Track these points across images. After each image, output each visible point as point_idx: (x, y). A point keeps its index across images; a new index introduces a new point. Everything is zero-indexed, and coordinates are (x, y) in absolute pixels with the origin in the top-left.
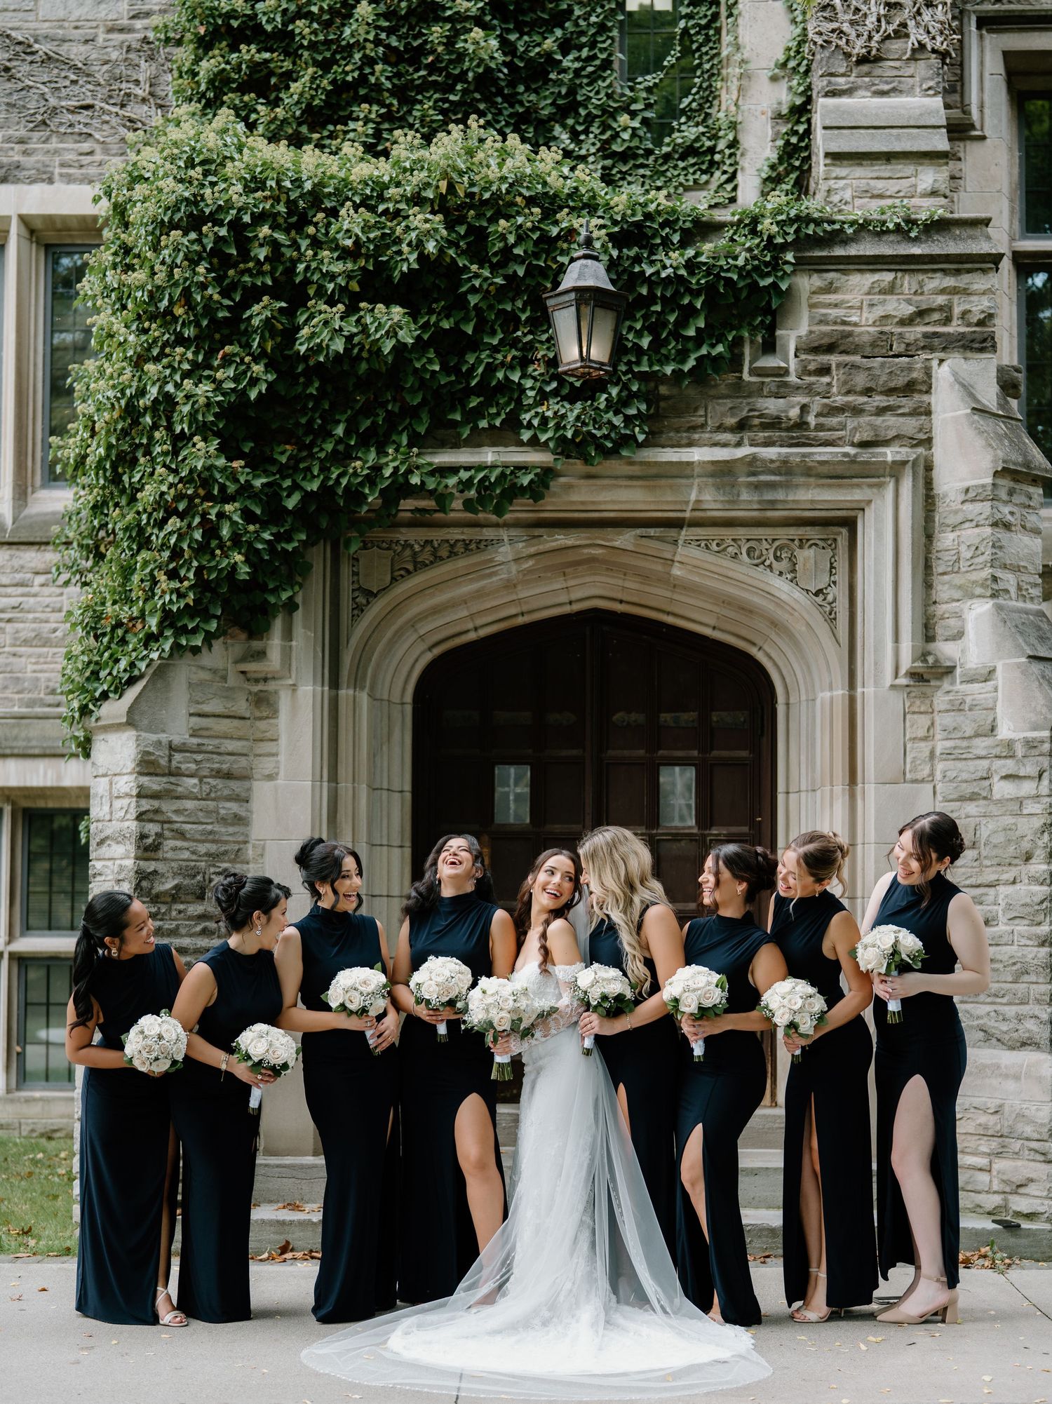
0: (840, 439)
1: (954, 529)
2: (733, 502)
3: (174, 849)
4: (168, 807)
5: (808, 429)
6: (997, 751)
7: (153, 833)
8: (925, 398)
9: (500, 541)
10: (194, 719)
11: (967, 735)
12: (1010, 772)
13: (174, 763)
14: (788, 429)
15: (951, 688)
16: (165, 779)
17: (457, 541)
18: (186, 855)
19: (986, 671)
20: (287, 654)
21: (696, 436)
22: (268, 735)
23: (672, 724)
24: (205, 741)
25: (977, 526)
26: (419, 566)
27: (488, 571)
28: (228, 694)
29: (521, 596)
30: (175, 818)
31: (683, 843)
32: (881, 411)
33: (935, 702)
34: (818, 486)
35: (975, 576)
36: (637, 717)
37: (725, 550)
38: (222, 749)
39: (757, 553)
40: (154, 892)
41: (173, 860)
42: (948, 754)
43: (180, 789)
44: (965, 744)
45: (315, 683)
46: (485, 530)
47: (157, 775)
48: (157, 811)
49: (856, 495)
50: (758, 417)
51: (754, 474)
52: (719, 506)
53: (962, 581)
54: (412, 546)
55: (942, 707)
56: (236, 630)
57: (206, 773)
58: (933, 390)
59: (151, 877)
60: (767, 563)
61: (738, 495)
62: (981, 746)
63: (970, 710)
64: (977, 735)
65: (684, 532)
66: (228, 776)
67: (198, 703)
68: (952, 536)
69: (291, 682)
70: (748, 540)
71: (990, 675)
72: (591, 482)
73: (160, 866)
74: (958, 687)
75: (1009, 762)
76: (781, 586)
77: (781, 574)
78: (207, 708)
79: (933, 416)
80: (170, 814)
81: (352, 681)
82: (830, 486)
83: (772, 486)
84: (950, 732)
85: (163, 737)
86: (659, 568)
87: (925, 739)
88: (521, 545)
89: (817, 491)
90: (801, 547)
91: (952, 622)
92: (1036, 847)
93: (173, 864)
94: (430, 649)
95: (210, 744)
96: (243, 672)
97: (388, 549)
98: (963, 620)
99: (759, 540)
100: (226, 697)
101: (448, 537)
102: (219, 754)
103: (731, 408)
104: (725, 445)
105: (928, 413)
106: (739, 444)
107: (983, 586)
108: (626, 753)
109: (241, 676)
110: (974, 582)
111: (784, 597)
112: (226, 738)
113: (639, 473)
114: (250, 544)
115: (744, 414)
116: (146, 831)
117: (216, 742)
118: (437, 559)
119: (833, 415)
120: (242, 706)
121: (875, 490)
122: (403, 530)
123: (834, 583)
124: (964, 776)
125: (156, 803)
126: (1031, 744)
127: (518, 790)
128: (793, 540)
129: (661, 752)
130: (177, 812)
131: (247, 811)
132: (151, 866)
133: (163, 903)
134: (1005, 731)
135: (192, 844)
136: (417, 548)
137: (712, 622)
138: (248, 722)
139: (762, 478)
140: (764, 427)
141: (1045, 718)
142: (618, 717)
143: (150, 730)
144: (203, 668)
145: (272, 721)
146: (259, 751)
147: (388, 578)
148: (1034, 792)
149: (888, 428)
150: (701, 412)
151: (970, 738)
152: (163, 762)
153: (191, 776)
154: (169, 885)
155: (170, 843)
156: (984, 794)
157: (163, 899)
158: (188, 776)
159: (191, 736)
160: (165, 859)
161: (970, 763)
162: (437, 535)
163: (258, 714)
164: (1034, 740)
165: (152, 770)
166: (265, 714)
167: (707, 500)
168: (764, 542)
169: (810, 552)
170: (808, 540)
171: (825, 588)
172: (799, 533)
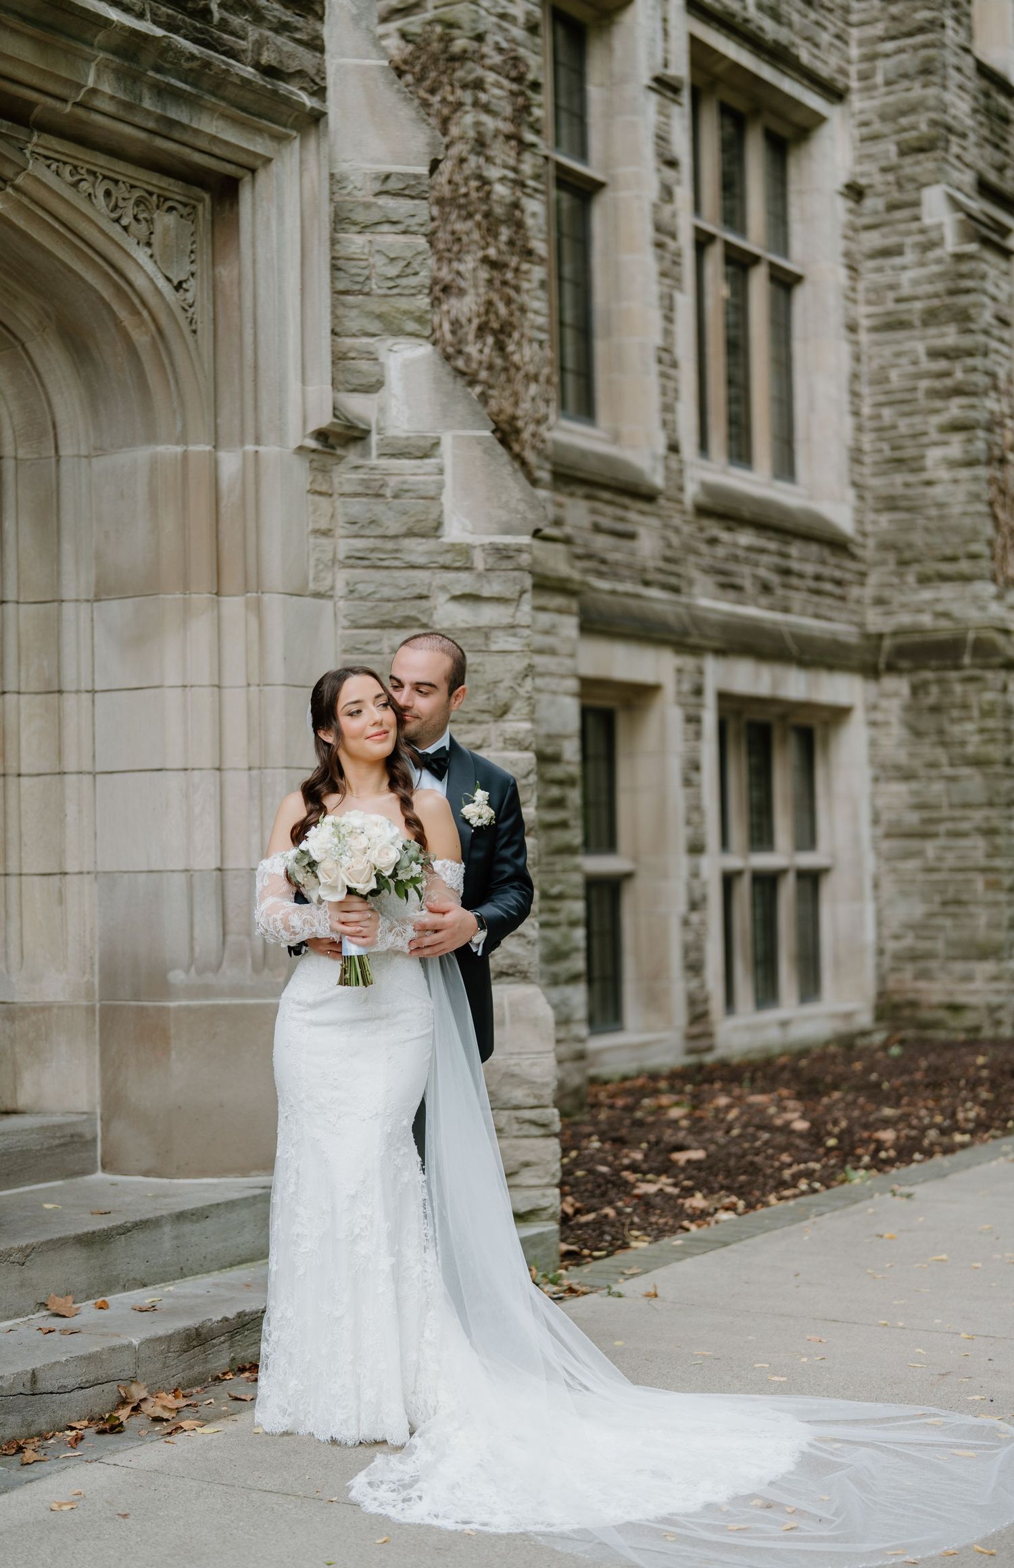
0: (243, 52)
1: (364, 228)
2: (129, 105)
5: (212, 22)
6: (447, 559)
8: (318, 26)
11: (391, 532)
12: (468, 590)
15: (360, 462)
19: (428, 443)
25: (404, 233)
32: (282, 28)
33: (336, 480)
34: (224, 116)
35: (404, 304)
37: (79, 183)
39: (114, 202)
42: (357, 560)
44: (390, 545)
49: (260, 146)
51: (158, 69)
52: (113, 109)
53: (384, 308)
55: (347, 489)
58: (326, 17)
60: (124, 222)
61: (140, 100)
62: (417, 549)
63: (396, 496)
64: (410, 534)
65: (36, 138)
68: (360, 240)
70: (105, 177)
71: (428, 450)
74: (374, 461)
75: (463, 575)
76: (145, 264)
77: (140, 243)
79: (327, 56)
82: (233, 121)
83: (178, 97)
84: (357, 527)
87: (326, 533)
89: (220, 123)
90: (158, 207)
91: (364, 365)
92: (516, 696)
98: (382, 365)
99: (116, 182)
105: (321, 49)
106: (142, 15)
107: (420, 320)
110: (405, 312)
119: (235, 14)
121: (275, 144)
123: (193, 274)
124: (387, 592)
126: (503, 554)
128: (151, 194)
134: (456, 531)
139: (170, 80)
141: (525, 518)
148: (506, 620)
149: (290, 56)
151: (395, 537)
156: (424, 620)
161: (396, 573)
164: (506, 547)
167: (104, 93)
168: (121, 184)
169: (170, 220)
170: (167, 199)
171: (185, 281)
172: (163, 185)
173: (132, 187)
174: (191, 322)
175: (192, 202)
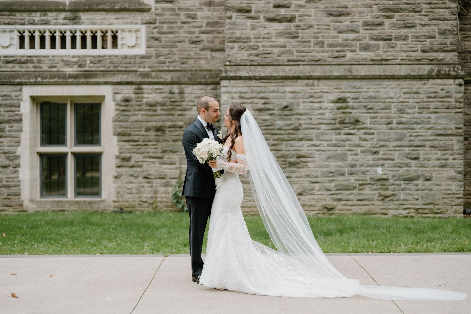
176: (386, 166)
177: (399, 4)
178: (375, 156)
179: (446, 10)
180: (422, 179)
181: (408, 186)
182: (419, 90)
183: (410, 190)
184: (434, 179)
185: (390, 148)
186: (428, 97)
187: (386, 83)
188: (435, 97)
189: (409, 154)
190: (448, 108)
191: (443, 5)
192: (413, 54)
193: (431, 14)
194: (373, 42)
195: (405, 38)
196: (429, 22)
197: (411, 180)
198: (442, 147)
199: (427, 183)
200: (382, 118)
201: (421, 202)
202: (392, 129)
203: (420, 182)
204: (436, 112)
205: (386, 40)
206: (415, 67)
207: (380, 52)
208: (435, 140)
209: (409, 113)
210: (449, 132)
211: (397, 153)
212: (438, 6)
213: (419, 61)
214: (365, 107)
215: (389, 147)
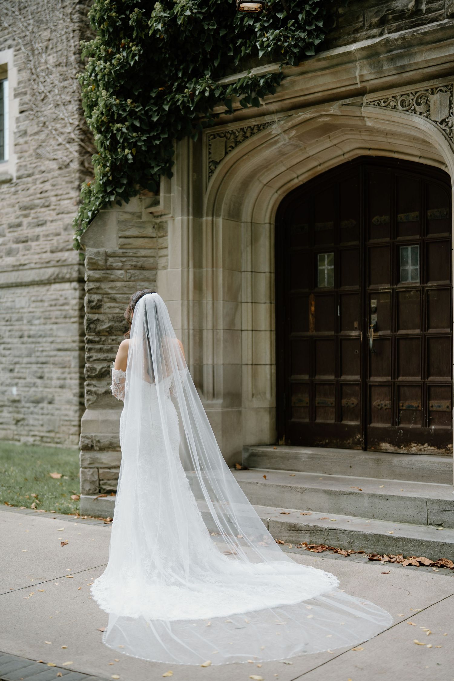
0: (440, 15)
2: (380, 72)
3: (110, 308)
4: (105, 286)
5: (422, 14)
7: (96, 299)
9: (274, 122)
10: (121, 240)
13: (109, 263)
14: (411, 16)
16: (103, 272)
17: (254, 126)
18: (117, 310)
20: (168, 201)
21: (358, 35)
22: (163, 245)
23: (405, 221)
24: (128, 251)
26: (237, 143)
27: (271, 141)
28: (142, 225)
29: (311, 154)
30: (110, 291)
31: (412, 293)
34: (428, 50)
36: (385, 218)
37: (389, 104)
38: (139, 254)
39: (407, 103)
40: (97, 330)
41: (110, 314)
43: (112, 276)
45: (182, 215)
46: (265, 117)
47: (99, 270)
48: (98, 288)
50: (391, 13)
51: (390, 51)
52: (373, 77)
54: (234, 133)
56: (146, 191)
57: (128, 267)
59: (95, 322)
60: (413, 108)
61: (382, 67)
65: (364, 98)
66: (142, 268)
67: (123, 231)
69: (171, 216)
70: (402, 95)
72: (303, 76)
73: (101, 317)
76: (419, 121)
77: (421, 113)
78: (127, 233)
80: (107, 290)
81: (210, 213)
82: (435, 48)
83: (400, 56)
85: (102, 250)
86: (359, 123)
88: (282, 122)
89: (427, 54)
90: (433, 93)
93: (109, 316)
94: (276, 192)
95: (131, 252)
96: (151, 213)
97: (225, 136)
99: (408, 94)
100: (140, 227)
101: (250, 124)
102: (137, 257)
103: (377, 12)
104: (374, 37)
106: (381, 34)
108: (380, 240)
109: (151, 215)
111: (423, 128)
112: (141, 248)
113: (327, 65)
114: (135, 143)
115: (383, 13)
116: (92, 299)
117: (134, 251)
118: (246, 138)
120: (149, 231)
122: (229, 125)
125: (98, 284)
127: (329, 268)
128: (427, 90)
129: (399, 238)
130: (110, 288)
131: (154, 286)
132: (96, 317)
133: (105, 336)
135: (121, 305)
136: (237, 134)
137: (419, 154)
138: (155, 239)
139: (393, 53)
140: (396, 19)
142: (375, 219)
143: (93, 246)
144: (126, 212)
145: (165, 238)
146: (160, 254)
147: (224, 153)
150: (361, 19)
152: (101, 263)
153: (120, 269)
154: (106, 326)
155: (107, 305)
157: (103, 334)
158: (118, 269)
159: (120, 248)
160: (105, 314)
162: (245, 124)
163: (160, 235)
165: (95, 267)
166: (162, 234)
167: (366, 74)
168: (410, 95)
169: (437, 96)
170: (436, 88)
171: (448, 118)
172: (430, 84)
173: (416, 93)
174: (450, 134)
175: (450, 83)
176: (20, 385)
177: (33, 200)
178: (12, 375)
179: (68, 201)
180: (46, 402)
181: (36, 410)
182: (44, 298)
183: (37, 414)
184: (56, 402)
185: (23, 366)
186: (51, 306)
187: (19, 291)
188: (55, 305)
189: (36, 372)
190: (65, 317)
191: (67, 196)
192: (44, 256)
193: (58, 207)
194: (15, 246)
195: (37, 238)
196: (56, 217)
197: (37, 402)
198: (61, 364)
199: (50, 406)
200: (16, 331)
201: (45, 429)
202: (23, 343)
203: (45, 405)
204: (56, 323)
205: (23, 242)
206: (42, 271)
207: (19, 256)
208: (55, 356)
209: (36, 325)
210: (66, 346)
211: (28, 371)
212: (63, 197)
213: (47, 264)
214: (4, 318)
215: (22, 364)
